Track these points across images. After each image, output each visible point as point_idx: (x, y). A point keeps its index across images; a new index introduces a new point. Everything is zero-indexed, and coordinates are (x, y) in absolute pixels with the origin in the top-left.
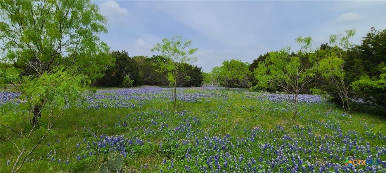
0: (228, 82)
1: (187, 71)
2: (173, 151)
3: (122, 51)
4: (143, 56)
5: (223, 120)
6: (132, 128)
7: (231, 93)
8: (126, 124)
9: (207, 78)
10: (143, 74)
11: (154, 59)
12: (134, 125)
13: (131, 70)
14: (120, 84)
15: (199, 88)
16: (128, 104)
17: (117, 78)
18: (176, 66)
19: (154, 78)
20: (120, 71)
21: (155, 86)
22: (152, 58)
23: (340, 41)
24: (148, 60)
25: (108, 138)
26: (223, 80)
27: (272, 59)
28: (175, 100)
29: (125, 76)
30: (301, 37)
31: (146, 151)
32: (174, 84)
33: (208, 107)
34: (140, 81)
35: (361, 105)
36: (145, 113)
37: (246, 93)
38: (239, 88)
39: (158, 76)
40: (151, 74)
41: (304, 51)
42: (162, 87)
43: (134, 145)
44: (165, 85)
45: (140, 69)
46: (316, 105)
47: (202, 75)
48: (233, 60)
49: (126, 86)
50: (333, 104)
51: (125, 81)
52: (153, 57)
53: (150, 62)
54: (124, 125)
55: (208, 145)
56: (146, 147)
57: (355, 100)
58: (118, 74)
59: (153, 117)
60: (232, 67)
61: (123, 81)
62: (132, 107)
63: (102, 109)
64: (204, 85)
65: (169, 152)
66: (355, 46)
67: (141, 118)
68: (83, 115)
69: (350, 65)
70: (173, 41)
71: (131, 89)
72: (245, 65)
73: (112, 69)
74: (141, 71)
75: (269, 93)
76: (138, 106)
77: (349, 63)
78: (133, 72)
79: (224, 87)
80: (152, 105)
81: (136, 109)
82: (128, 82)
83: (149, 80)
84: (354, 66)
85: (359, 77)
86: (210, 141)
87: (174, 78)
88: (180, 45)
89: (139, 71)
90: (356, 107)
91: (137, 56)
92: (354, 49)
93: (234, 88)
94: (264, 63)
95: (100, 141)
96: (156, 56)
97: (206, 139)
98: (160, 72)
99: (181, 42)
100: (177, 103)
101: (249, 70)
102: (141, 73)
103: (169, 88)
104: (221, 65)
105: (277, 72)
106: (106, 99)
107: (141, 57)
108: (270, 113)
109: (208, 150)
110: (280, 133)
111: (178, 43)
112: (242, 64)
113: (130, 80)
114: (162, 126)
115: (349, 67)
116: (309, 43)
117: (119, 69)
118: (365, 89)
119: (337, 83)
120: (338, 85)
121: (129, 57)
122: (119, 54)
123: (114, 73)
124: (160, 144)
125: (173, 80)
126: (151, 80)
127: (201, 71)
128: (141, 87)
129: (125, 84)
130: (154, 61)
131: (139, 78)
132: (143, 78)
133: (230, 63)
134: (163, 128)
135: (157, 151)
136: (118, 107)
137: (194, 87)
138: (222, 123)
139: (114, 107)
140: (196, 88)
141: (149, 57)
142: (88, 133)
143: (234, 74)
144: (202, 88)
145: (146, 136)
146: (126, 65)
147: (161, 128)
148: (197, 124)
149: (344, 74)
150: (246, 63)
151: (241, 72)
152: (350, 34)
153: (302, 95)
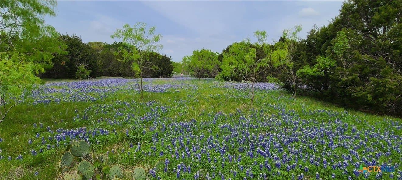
0: (198, 72)
1: (155, 60)
2: (140, 137)
3: (72, 36)
4: (101, 42)
5: (191, 108)
6: (94, 121)
7: (202, 83)
8: (87, 117)
9: (177, 68)
10: (102, 63)
11: (116, 46)
12: (96, 118)
13: (86, 58)
14: (73, 76)
15: (169, 78)
16: (86, 98)
17: (69, 69)
18: (141, 54)
19: (116, 67)
20: (71, 60)
21: (119, 77)
22: (112, 45)
23: (291, 35)
24: (108, 47)
25: (66, 131)
26: (194, 70)
27: (234, 50)
28: (142, 91)
29: (79, 65)
30: (258, 31)
31: (111, 139)
32: (140, 74)
33: (177, 97)
34: (99, 71)
35: (305, 91)
36: (108, 106)
37: (216, 82)
38: (209, 77)
39: (121, 66)
40: (113, 64)
41: (260, 44)
42: (127, 78)
43: (98, 136)
44: (130, 76)
45: (98, 57)
46: (273, 92)
47: (171, 64)
48: (203, 50)
49: (82, 78)
50: (285, 91)
51: (79, 72)
52: (115, 44)
53: (111, 49)
54: (85, 118)
55: (174, 129)
56: (112, 136)
57: (300, 86)
58: (70, 63)
59: (118, 109)
60: (202, 57)
61: (77, 71)
62: (92, 100)
63: (53, 104)
64: (174, 75)
65: (136, 138)
66: (302, 40)
67: (104, 111)
68: (29, 111)
69: (298, 57)
70: (136, 27)
71: (88, 81)
72: (215, 54)
73: (61, 57)
74: (100, 59)
75: (236, 82)
76: (98, 99)
77: (297, 54)
78: (89, 61)
79: (194, 77)
80: (116, 97)
81: (96, 102)
82: (83, 73)
83: (111, 70)
84: (300, 58)
85: (303, 67)
86: (176, 126)
87: (140, 68)
88: (144, 32)
89: (97, 61)
90: (301, 92)
91: (93, 42)
92: (301, 42)
93: (205, 78)
94: (228, 53)
95: (57, 135)
96: (118, 42)
97: (172, 125)
98: (124, 61)
99: (145, 28)
100: (144, 94)
101: (219, 59)
102: (99, 62)
103: (135, 79)
104: (191, 54)
105: (239, 62)
106: (57, 93)
107: (99, 44)
108: (233, 100)
109: (173, 134)
110: (238, 115)
111: (142, 30)
112: (212, 54)
113: (86, 70)
114: (129, 116)
115: (297, 58)
116: (264, 37)
117: (71, 57)
118: (307, 76)
119: (288, 71)
120: (289, 73)
121: (83, 43)
122: (69, 39)
123: (64, 62)
124: (126, 132)
125: (139, 70)
126: (114, 71)
127: (171, 60)
128: (101, 79)
129: (80, 75)
130: (115, 48)
131: (98, 68)
132: (103, 68)
133: (201, 52)
134: (129, 118)
135: (123, 139)
136: (74, 102)
137: (163, 77)
138: (189, 110)
139: (69, 101)
140: (165, 78)
141: (108, 44)
142: (40, 129)
143: (205, 64)
144: (172, 79)
145: (111, 127)
146: (79, 52)
147: (127, 118)
148: (164, 113)
149: (292, 63)
150: (216, 53)
151: (212, 62)
152: (298, 30)
153: (263, 84)
